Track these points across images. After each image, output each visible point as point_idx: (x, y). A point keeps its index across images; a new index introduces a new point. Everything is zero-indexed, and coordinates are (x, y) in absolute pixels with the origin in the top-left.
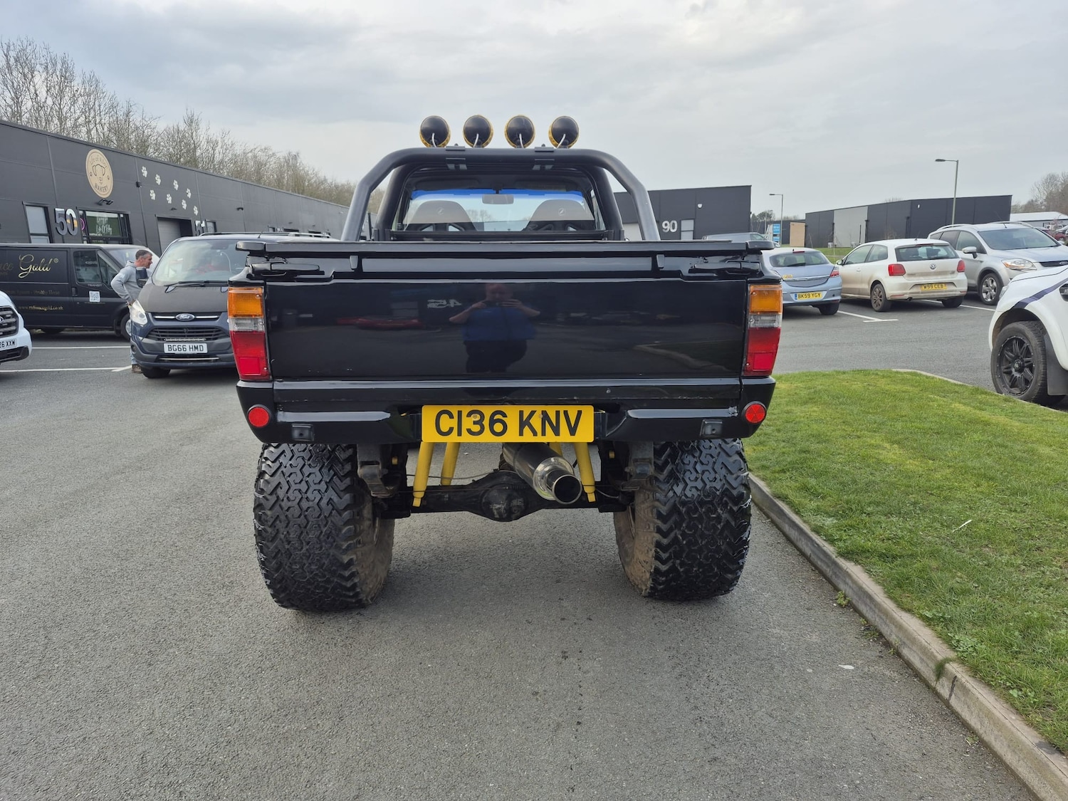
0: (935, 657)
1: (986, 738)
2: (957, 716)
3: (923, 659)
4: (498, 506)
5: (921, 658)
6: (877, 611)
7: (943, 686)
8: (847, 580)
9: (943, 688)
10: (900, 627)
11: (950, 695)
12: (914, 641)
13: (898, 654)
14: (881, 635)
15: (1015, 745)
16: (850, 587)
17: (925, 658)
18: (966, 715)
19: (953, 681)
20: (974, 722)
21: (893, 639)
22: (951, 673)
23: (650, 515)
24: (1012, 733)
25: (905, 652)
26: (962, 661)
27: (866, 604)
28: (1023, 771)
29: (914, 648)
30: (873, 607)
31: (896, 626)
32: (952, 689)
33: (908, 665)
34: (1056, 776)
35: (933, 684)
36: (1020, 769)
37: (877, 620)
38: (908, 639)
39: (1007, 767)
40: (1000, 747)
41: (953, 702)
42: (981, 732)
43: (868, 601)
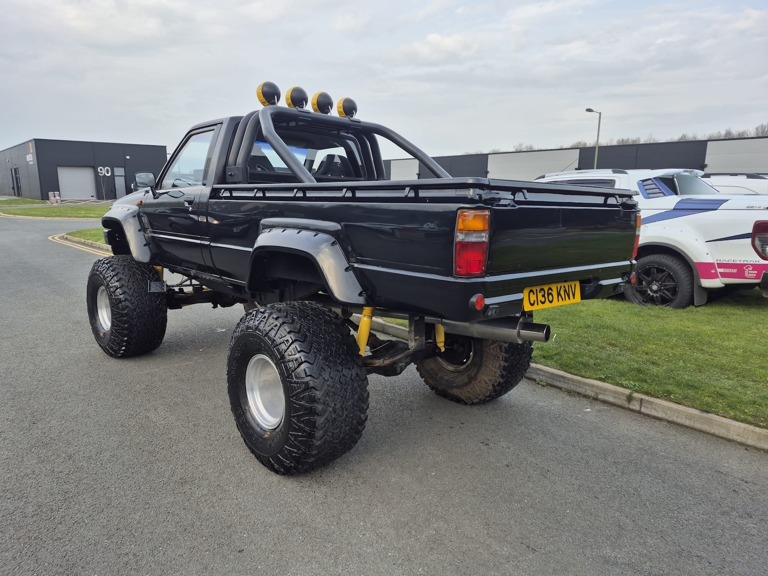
0: (624, 393)
1: (670, 419)
2: (648, 416)
3: (616, 397)
4: (402, 364)
5: (613, 397)
6: (570, 382)
7: (634, 405)
8: (539, 372)
9: (635, 406)
10: (593, 386)
11: (641, 408)
12: (606, 390)
13: (596, 399)
14: (579, 394)
15: (689, 417)
16: (543, 375)
17: (617, 396)
18: (654, 413)
19: (641, 401)
20: (660, 415)
21: (590, 393)
22: (638, 398)
23: (499, 351)
24: (686, 412)
25: (600, 397)
26: (637, 391)
27: (560, 381)
28: (698, 425)
29: (607, 393)
30: (566, 381)
31: (589, 386)
32: (641, 405)
33: (604, 402)
34: (718, 421)
35: (627, 406)
36: (696, 425)
37: (572, 386)
38: (601, 390)
39: (687, 427)
40: (679, 421)
41: (643, 410)
42: (666, 418)
43: (561, 379)
